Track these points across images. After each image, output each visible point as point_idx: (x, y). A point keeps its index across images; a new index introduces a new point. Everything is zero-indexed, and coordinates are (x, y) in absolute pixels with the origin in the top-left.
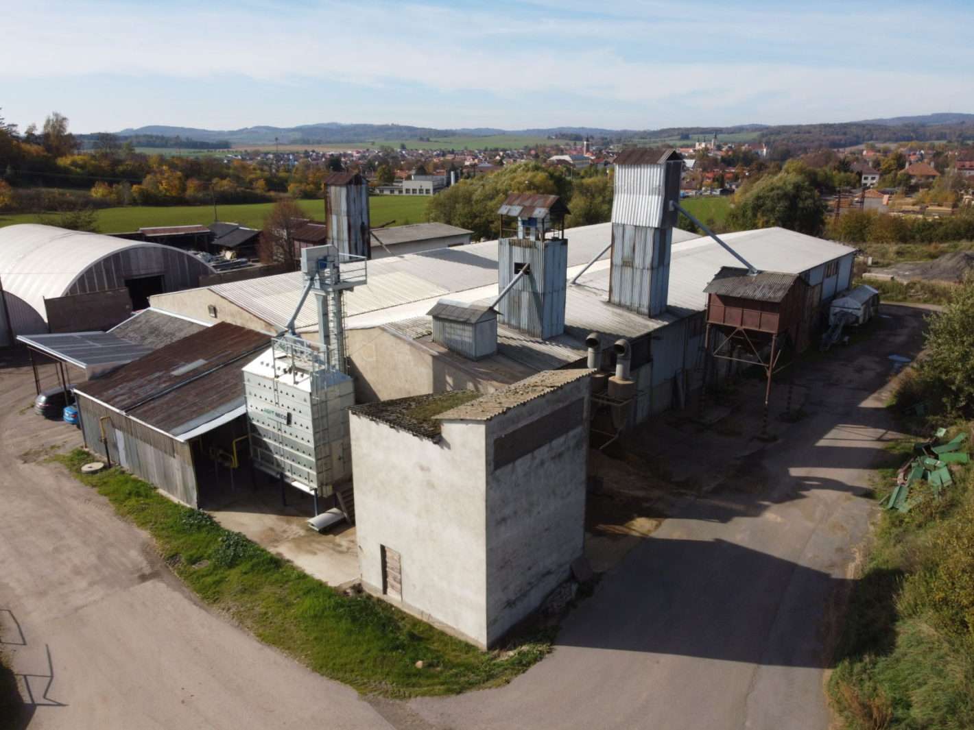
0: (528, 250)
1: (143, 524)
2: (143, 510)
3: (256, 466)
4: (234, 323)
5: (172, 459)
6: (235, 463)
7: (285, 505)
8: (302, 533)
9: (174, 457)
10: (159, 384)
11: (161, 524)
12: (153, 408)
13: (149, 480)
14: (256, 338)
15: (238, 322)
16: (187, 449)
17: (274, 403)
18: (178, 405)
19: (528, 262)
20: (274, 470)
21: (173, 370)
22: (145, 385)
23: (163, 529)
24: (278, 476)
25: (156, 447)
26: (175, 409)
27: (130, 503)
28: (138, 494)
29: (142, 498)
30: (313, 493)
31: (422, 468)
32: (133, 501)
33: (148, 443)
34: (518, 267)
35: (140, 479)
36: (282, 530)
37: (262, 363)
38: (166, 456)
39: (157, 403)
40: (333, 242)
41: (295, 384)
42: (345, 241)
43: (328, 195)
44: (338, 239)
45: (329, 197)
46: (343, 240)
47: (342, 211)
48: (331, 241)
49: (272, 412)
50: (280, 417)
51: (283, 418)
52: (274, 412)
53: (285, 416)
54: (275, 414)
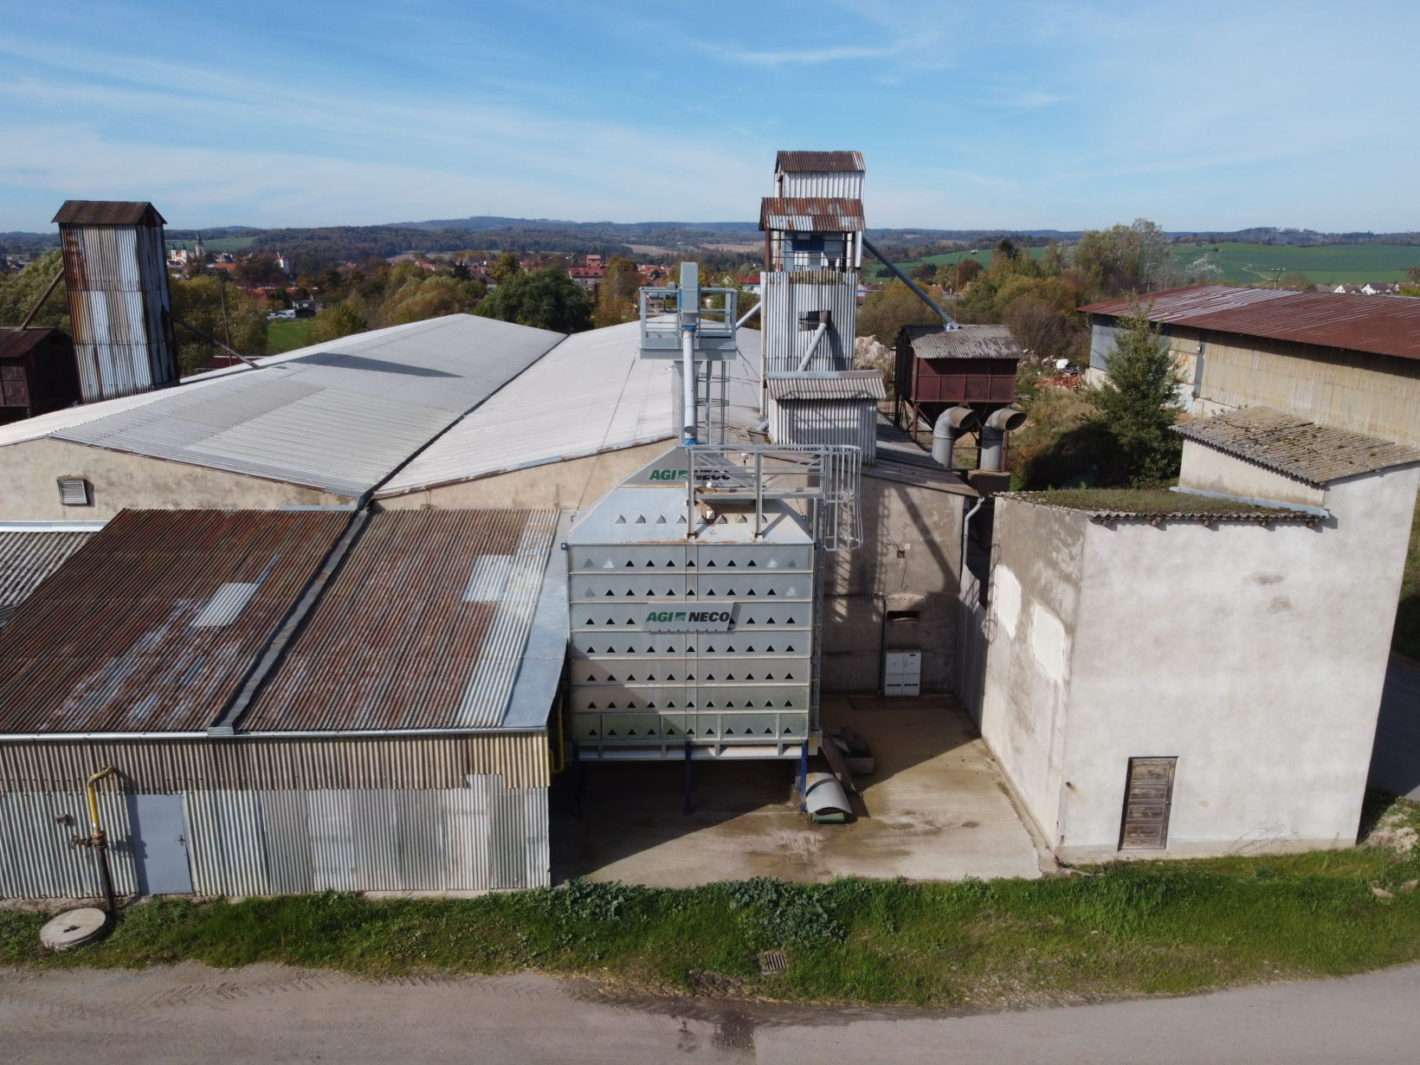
0: (826, 289)
1: (485, 964)
3: (587, 755)
4: (170, 508)
5: (455, 793)
15: (190, 501)
17: (680, 594)
20: (656, 748)
21: (188, 619)
22: (165, 665)
23: (558, 950)
30: (794, 753)
31: (1264, 580)
36: (772, 846)
40: (95, 350)
41: (760, 537)
42: (137, 344)
43: (74, 249)
44: (114, 342)
45: (79, 254)
46: (129, 345)
47: (125, 281)
48: (90, 348)
49: (674, 615)
50: (702, 620)
51: (716, 620)
52: (684, 614)
53: (720, 613)
54: (687, 617)
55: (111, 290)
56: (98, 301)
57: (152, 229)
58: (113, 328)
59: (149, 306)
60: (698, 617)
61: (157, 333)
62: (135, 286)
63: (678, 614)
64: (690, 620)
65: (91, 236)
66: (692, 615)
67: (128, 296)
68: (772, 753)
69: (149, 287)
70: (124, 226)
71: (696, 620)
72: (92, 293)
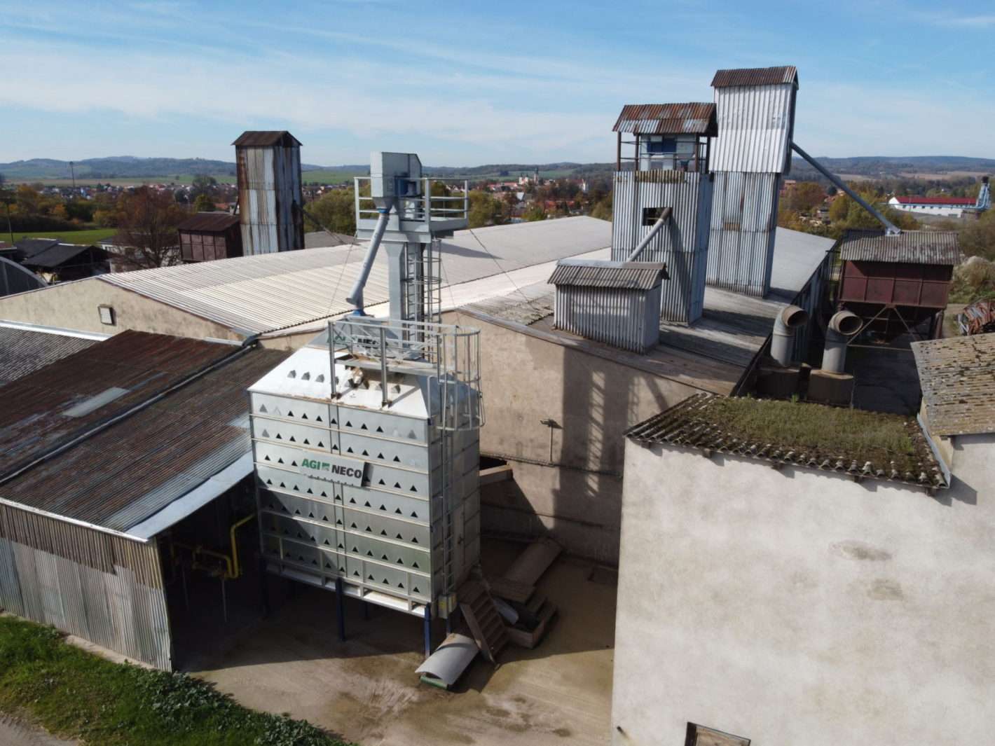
0: (669, 188)
1: (60, 724)
2: (51, 689)
3: (271, 568)
4: (152, 332)
5: (108, 576)
6: (234, 568)
7: (344, 638)
8: (412, 694)
9: (114, 572)
10: (44, 435)
11: (103, 716)
12: (49, 478)
13: (43, 619)
14: (202, 350)
15: (160, 329)
16: (153, 553)
17: (327, 447)
18: (102, 468)
19: (668, 203)
20: (317, 575)
21: (67, 408)
22: (17, 438)
23: (112, 730)
24: (331, 586)
25: (61, 554)
26: (98, 476)
27: (18, 678)
28: (30, 655)
29: (38, 663)
30: (420, 612)
31: (862, 554)
32: (21, 673)
33: (44, 548)
34: (650, 216)
35: (21, 619)
36: (368, 693)
37: (293, 374)
38: (95, 572)
39: (53, 469)
40: (251, 228)
41: (387, 406)
42: (272, 225)
43: (242, 162)
44: (260, 224)
45: (244, 165)
46: (268, 225)
47: (267, 183)
48: (248, 227)
49: (321, 465)
50: (341, 473)
51: (351, 475)
52: (328, 465)
53: (355, 470)
54: (331, 468)
55: (260, 189)
56: (253, 195)
57: (289, 149)
58: (260, 214)
59: (281, 201)
60: (338, 470)
61: (286, 218)
62: (272, 187)
63: (324, 465)
64: (333, 471)
65: (251, 153)
66: (334, 467)
67: (268, 193)
68: (403, 607)
69: (281, 187)
70: (264, 147)
71: (337, 472)
72: (251, 191)
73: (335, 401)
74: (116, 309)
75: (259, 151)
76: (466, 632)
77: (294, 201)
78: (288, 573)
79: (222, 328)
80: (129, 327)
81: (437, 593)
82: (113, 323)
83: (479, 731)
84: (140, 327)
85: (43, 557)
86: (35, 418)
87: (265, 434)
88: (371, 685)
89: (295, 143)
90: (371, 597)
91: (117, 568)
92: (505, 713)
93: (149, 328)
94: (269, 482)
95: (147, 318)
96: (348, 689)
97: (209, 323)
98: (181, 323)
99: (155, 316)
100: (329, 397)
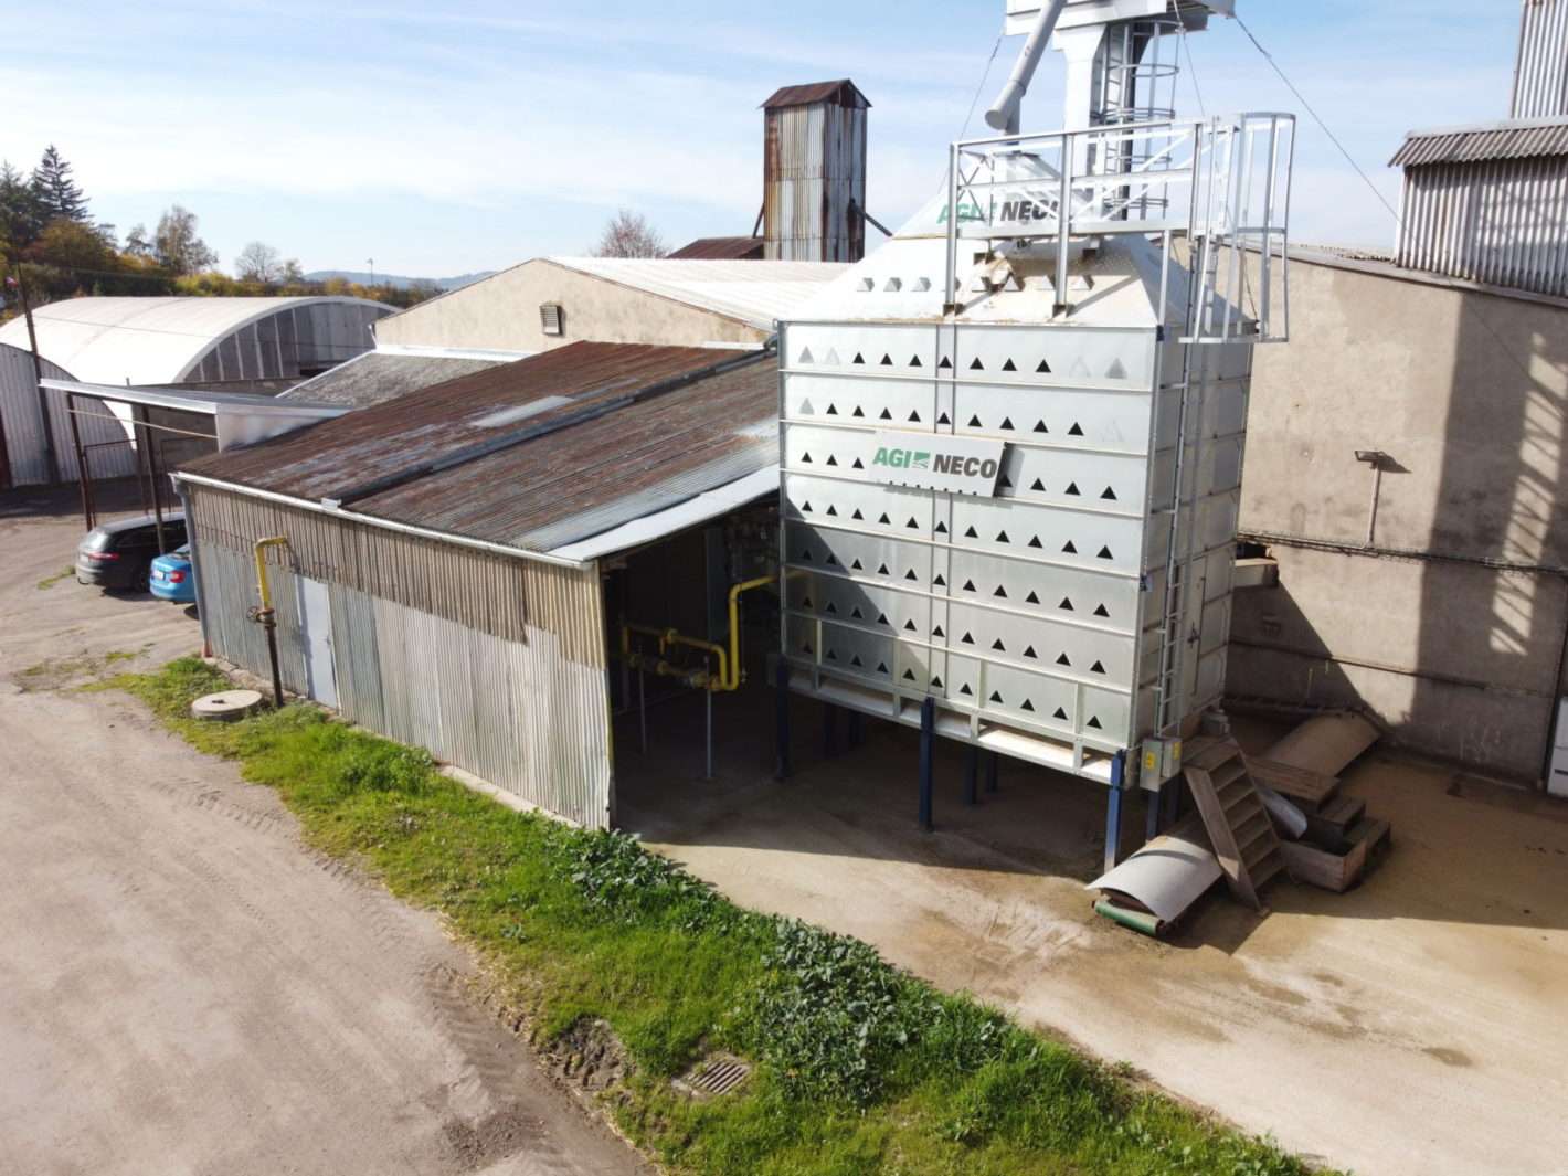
1: (413, 884)
2: (407, 833)
3: (798, 684)
4: (618, 341)
5: (516, 648)
6: (730, 673)
7: (930, 826)
8: (1076, 934)
9: (524, 640)
10: (439, 446)
11: (485, 884)
13: (410, 739)
17: (927, 420)
20: (886, 697)
21: (477, 418)
23: (498, 907)
24: (913, 718)
25: (446, 613)
27: (359, 810)
28: (382, 782)
29: (392, 794)
30: (1101, 771)
32: (366, 803)
35: (379, 736)
36: (981, 918)
37: (870, 284)
38: (491, 644)
40: (780, 246)
41: (1064, 314)
42: (814, 238)
43: (774, 136)
44: (795, 238)
45: (777, 140)
46: (807, 239)
47: (810, 168)
48: (776, 244)
49: (913, 455)
50: (954, 471)
51: (975, 473)
52: (927, 456)
53: (982, 461)
54: (932, 460)
55: (797, 179)
56: (787, 191)
57: (849, 110)
58: (796, 221)
59: (831, 196)
60: (946, 464)
61: (838, 226)
62: (818, 172)
63: (920, 456)
64: (936, 469)
65: (788, 118)
66: (939, 458)
67: (812, 183)
68: (1063, 760)
69: (834, 173)
70: (809, 105)
71: (944, 470)
72: (784, 183)
73: (951, 318)
74: (567, 308)
75: (802, 114)
76: (1198, 834)
77: (852, 201)
78: (827, 693)
79: (731, 322)
80: (584, 336)
81: (1142, 735)
82: (561, 333)
83: (1237, 1020)
84: (601, 334)
85: (417, 617)
86: (430, 428)
87: (807, 408)
88: (988, 908)
89: (860, 103)
90: (995, 741)
91: (531, 631)
92: (1298, 999)
93: (614, 335)
94: (807, 507)
95: (613, 318)
96: (940, 906)
97: (709, 316)
98: (664, 322)
99: (625, 312)
100: (940, 312)
